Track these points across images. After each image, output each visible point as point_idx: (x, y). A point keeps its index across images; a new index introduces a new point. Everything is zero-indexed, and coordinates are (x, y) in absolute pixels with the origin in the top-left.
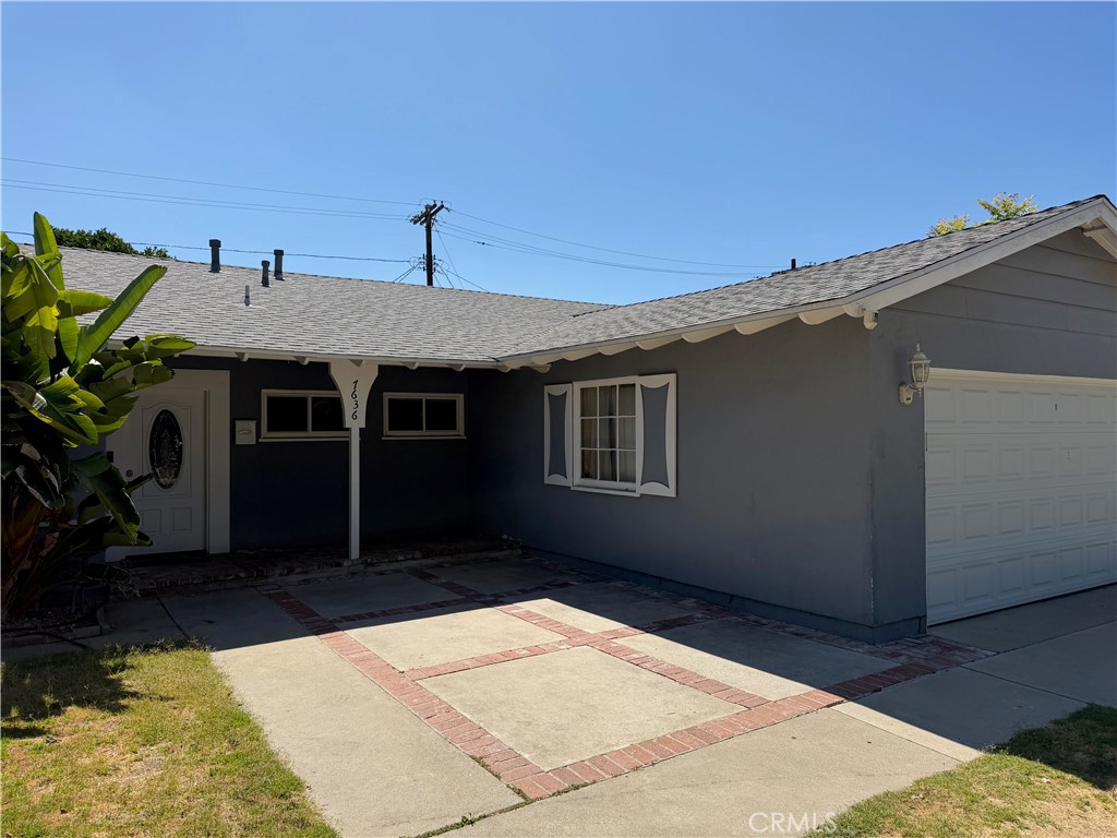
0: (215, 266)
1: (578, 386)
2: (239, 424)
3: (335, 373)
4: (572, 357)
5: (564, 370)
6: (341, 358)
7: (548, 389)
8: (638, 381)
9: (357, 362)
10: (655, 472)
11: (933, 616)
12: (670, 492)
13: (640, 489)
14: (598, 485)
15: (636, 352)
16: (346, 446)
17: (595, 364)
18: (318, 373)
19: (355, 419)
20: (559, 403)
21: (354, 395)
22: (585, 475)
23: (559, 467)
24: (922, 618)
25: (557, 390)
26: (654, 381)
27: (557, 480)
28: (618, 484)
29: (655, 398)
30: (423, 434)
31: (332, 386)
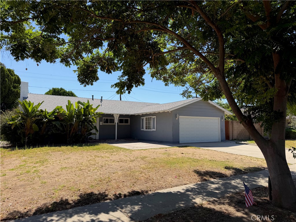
0: (93, 99)
1: (145, 117)
2: (100, 122)
3: (114, 116)
4: (144, 114)
5: (143, 115)
6: (115, 114)
7: (141, 118)
8: (152, 117)
9: (118, 114)
10: (154, 128)
11: (180, 142)
12: (155, 130)
13: (152, 130)
14: (147, 130)
15: (155, 113)
16: (115, 125)
17: (146, 115)
18: (112, 116)
19: (116, 121)
20: (143, 119)
21: (116, 118)
22: (146, 129)
23: (143, 128)
24: (179, 142)
25: (143, 118)
26: (154, 117)
27: (142, 130)
28: (150, 130)
29: (154, 119)
30: (124, 124)
31: (114, 117)
